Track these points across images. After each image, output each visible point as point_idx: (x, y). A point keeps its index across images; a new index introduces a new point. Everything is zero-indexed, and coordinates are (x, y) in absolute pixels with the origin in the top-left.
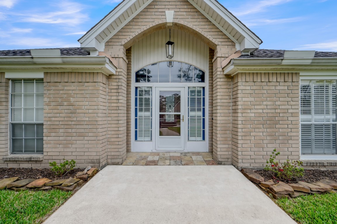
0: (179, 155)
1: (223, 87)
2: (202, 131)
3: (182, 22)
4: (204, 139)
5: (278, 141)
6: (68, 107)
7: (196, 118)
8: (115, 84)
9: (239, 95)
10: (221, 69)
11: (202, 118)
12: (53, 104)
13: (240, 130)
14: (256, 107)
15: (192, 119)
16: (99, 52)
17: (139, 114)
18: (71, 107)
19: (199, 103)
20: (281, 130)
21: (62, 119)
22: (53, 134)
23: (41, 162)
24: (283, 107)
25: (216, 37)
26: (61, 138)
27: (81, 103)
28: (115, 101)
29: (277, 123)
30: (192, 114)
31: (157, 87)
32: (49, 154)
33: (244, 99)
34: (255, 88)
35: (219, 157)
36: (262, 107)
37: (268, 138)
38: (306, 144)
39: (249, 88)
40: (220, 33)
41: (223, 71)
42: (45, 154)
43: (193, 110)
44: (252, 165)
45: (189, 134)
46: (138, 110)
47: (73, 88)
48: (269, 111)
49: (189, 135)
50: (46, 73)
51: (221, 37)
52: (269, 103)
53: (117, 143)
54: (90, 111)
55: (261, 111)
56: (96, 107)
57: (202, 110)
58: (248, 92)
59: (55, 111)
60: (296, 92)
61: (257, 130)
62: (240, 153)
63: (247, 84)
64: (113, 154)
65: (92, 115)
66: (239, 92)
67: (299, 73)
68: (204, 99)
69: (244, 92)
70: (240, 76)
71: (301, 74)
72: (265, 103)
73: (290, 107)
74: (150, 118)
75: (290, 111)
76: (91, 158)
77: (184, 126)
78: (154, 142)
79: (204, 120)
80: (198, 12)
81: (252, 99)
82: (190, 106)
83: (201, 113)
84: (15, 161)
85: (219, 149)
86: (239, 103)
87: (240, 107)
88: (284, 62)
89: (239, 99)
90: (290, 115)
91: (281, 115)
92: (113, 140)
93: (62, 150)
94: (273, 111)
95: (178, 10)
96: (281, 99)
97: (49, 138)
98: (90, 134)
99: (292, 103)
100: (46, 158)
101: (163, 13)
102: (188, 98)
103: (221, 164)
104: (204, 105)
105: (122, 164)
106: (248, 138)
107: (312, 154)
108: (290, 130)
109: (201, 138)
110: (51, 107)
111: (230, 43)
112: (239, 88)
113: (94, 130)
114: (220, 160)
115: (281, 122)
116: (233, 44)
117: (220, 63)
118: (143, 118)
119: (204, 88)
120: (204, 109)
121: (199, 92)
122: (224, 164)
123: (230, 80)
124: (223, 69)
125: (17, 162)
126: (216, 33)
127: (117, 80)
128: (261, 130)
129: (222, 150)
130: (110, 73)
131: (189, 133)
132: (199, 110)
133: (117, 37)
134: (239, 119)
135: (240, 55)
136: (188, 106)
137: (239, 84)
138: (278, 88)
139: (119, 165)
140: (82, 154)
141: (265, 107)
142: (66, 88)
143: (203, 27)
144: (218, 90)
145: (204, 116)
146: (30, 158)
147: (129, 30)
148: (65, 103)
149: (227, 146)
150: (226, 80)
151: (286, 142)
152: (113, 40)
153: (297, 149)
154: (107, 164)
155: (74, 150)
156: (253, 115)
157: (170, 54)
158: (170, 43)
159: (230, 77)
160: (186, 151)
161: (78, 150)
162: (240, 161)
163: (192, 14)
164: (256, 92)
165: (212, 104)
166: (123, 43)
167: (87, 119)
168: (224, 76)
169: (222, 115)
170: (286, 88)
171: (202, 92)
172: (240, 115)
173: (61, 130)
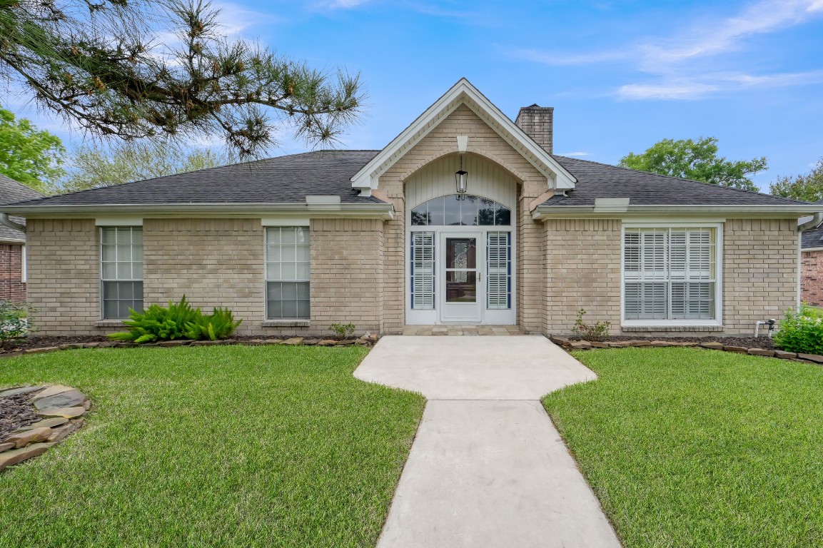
0: (474, 327)
1: (530, 235)
2: (507, 296)
3: (478, 151)
4: (509, 306)
5: (595, 303)
6: (340, 262)
7: (499, 276)
8: (393, 232)
9: (548, 247)
10: (528, 213)
11: (507, 276)
12: (320, 257)
13: (549, 289)
14: (569, 261)
15: (493, 279)
16: (373, 191)
17: (415, 270)
18: (344, 262)
19: (503, 256)
20: (598, 289)
21: (333, 276)
22: (323, 294)
23: (306, 329)
24: (601, 261)
25: (522, 170)
26: (332, 299)
27: (356, 257)
28: (393, 254)
29: (594, 280)
30: (492, 270)
31: (443, 232)
32: (317, 318)
33: (554, 252)
34: (567, 238)
35: (526, 324)
36: (576, 261)
37: (583, 299)
38: (632, 309)
39: (560, 238)
40: (527, 165)
41: (532, 215)
42: (312, 318)
43: (494, 265)
44: (564, 332)
45: (489, 300)
46: (414, 265)
47: (345, 238)
48: (585, 266)
49: (489, 302)
50: (312, 220)
51: (528, 170)
52: (585, 257)
53: (396, 307)
54: (367, 267)
55: (574, 266)
56: (374, 262)
57: (507, 265)
58: (559, 243)
59: (325, 266)
60: (617, 242)
61: (570, 289)
62: (549, 318)
63: (558, 233)
64: (390, 321)
65: (370, 271)
66: (549, 243)
67: (621, 220)
68: (509, 249)
69: (554, 243)
70: (549, 224)
71: (623, 221)
72: (579, 256)
73: (609, 261)
74: (433, 276)
75: (610, 266)
76: (370, 323)
77: (481, 287)
78: (439, 312)
79: (509, 279)
80: (499, 137)
81: (565, 252)
82: (489, 258)
83: (505, 270)
84: (276, 327)
85: (525, 315)
86: (548, 257)
87: (549, 261)
88: (596, 210)
89: (549, 252)
90: (610, 271)
91: (599, 271)
92: (390, 303)
93: (334, 314)
94: (589, 266)
95: (473, 135)
96: (599, 252)
97: (317, 300)
98: (367, 295)
99: (612, 256)
100: (313, 323)
101: (454, 139)
102: (487, 248)
103: (528, 334)
104: (509, 258)
105: (402, 334)
106: (558, 299)
107: (638, 319)
108: (609, 289)
109: (506, 306)
110: (319, 262)
111: (541, 179)
112: (549, 238)
113: (373, 290)
114: (527, 328)
115: (598, 280)
116: (545, 180)
117: (528, 205)
118: (423, 276)
119: (509, 233)
120: (509, 263)
121: (502, 239)
122: (533, 334)
123: (540, 227)
124: (531, 212)
125: (278, 328)
126: (523, 165)
127: (396, 227)
128: (574, 289)
129: (529, 315)
130: (387, 218)
131: (489, 298)
132: (502, 265)
133: (394, 170)
134: (549, 276)
135: (553, 195)
136: (487, 259)
137: (549, 233)
138: (596, 238)
139: (399, 335)
140: (358, 318)
141: (580, 261)
142: (337, 238)
143: (506, 157)
144: (525, 240)
145: (509, 273)
146: (296, 323)
147: (409, 161)
148: (337, 257)
149: (536, 311)
150: (534, 226)
151: (605, 303)
152: (389, 174)
153: (617, 313)
154: (385, 334)
155: (348, 314)
156: (565, 271)
157: (462, 187)
158: (461, 173)
159: (539, 223)
160: (483, 323)
161: (353, 313)
162: (549, 327)
163: (491, 140)
164: (570, 243)
165: (519, 257)
166: (403, 179)
167: (364, 276)
168: (532, 222)
169: (530, 271)
170: (605, 238)
171: (507, 239)
172: (549, 271)
173: (332, 290)
